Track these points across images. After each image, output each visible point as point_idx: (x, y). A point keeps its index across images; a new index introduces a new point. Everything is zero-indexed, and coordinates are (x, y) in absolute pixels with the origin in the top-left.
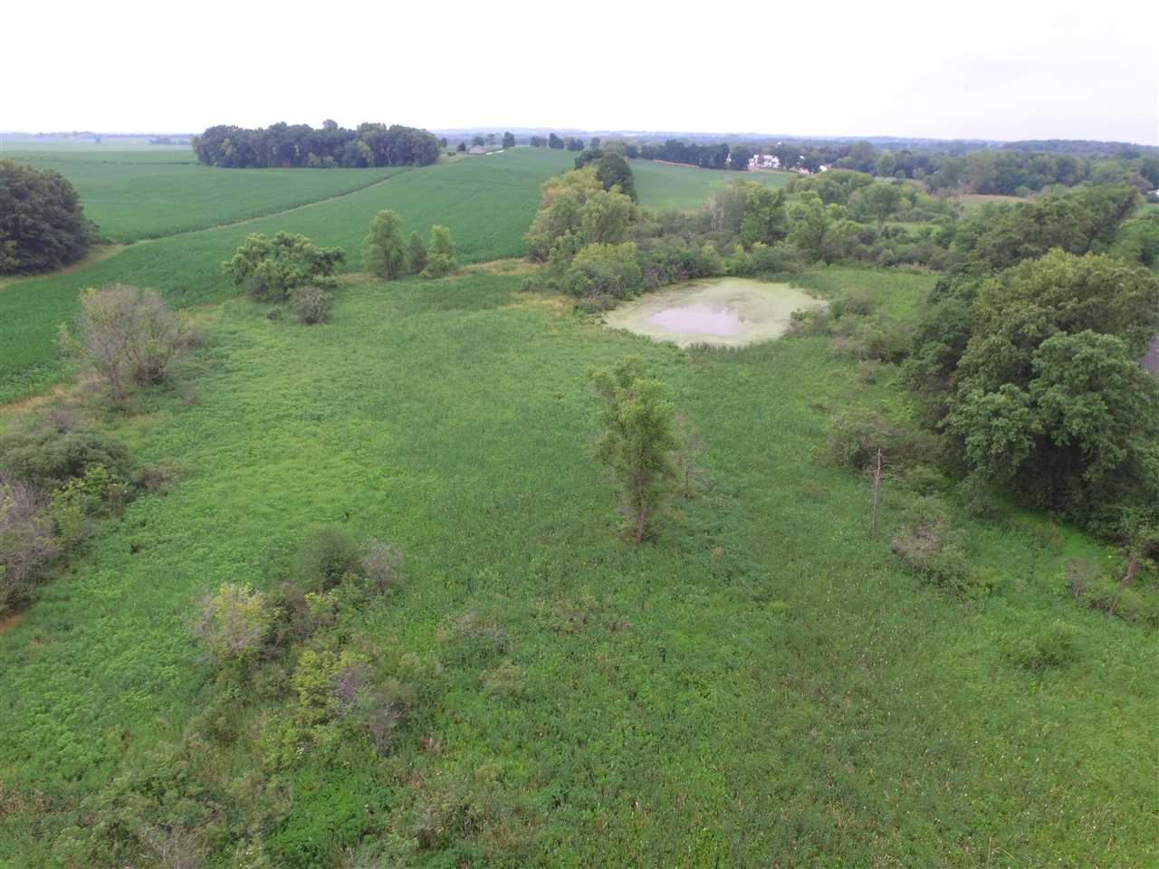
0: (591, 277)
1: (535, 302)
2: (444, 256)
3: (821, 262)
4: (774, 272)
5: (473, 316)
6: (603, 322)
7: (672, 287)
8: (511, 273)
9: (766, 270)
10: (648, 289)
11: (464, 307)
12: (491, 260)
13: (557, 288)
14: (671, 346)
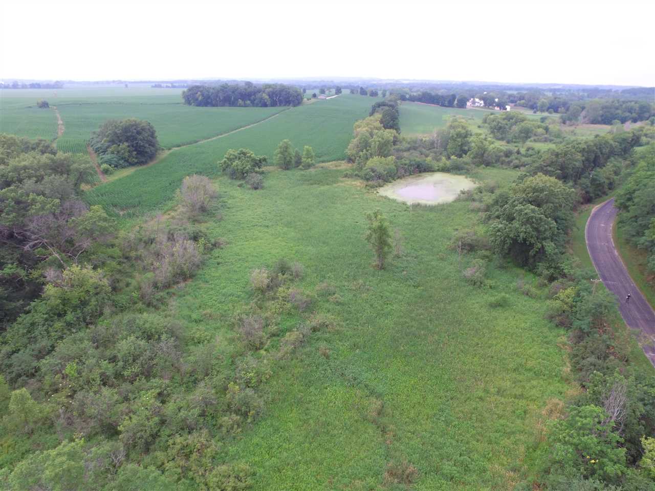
0: (373, 172)
1: (349, 183)
2: (310, 159)
3: (483, 166)
4: (459, 170)
5: (322, 188)
6: (377, 192)
7: (411, 176)
8: (339, 168)
9: (456, 169)
10: (399, 178)
11: (319, 184)
12: (330, 161)
13: (359, 176)
14: (404, 204)
